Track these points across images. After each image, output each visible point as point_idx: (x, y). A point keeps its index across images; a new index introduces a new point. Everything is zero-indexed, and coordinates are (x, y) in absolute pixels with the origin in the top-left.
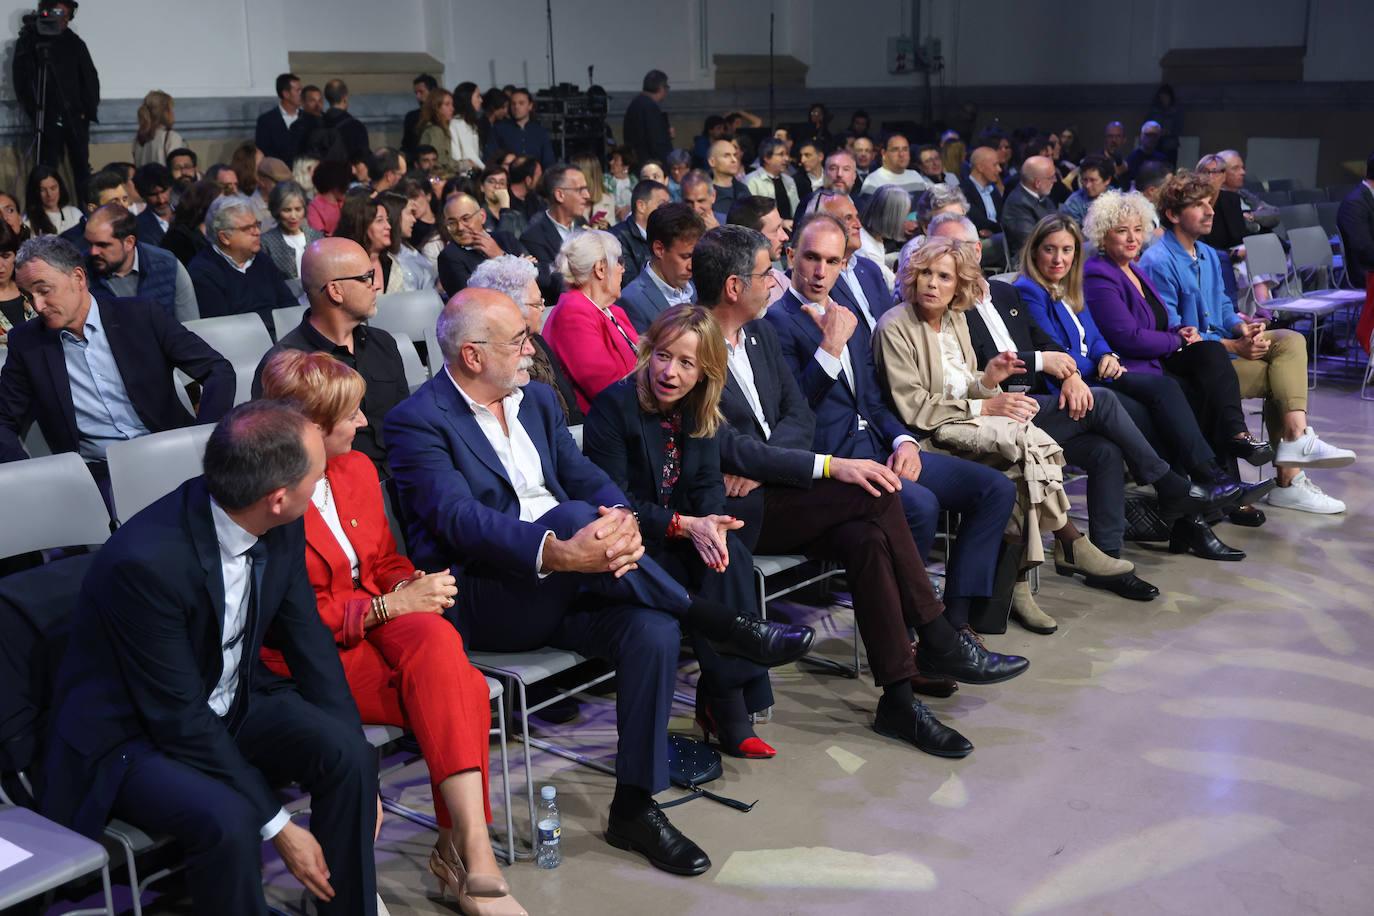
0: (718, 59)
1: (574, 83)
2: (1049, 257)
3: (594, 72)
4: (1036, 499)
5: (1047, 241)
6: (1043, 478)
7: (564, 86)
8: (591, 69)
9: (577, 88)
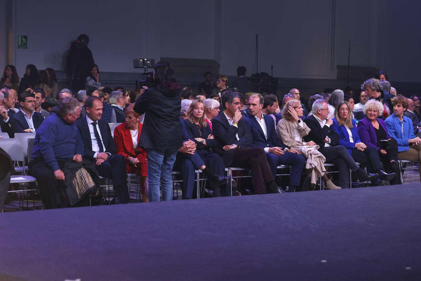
0: (339, 67)
1: (267, 72)
2: (342, 111)
3: (273, 68)
4: (307, 168)
5: (341, 107)
6: (311, 163)
7: (263, 73)
8: (272, 67)
9: (268, 74)
